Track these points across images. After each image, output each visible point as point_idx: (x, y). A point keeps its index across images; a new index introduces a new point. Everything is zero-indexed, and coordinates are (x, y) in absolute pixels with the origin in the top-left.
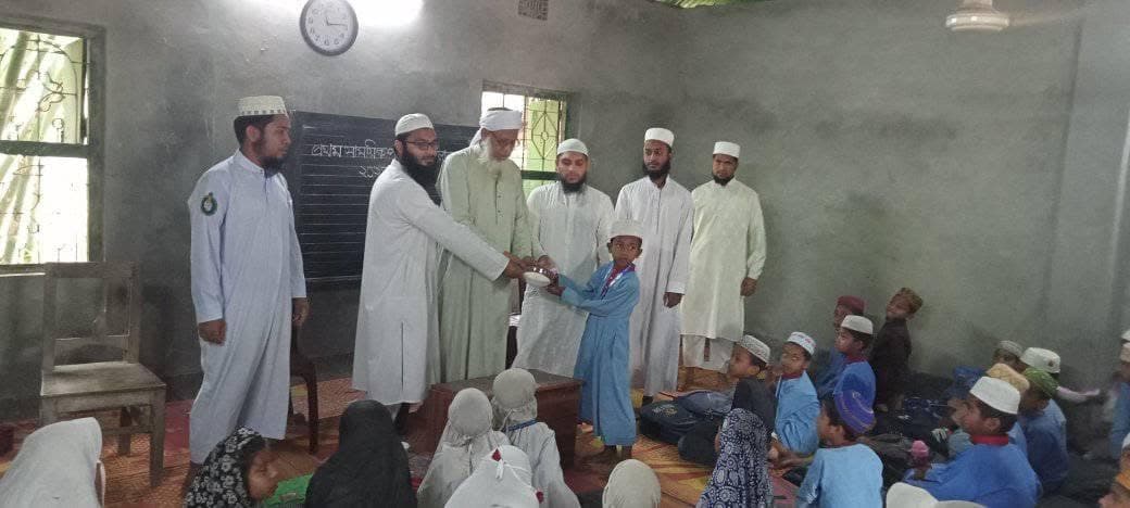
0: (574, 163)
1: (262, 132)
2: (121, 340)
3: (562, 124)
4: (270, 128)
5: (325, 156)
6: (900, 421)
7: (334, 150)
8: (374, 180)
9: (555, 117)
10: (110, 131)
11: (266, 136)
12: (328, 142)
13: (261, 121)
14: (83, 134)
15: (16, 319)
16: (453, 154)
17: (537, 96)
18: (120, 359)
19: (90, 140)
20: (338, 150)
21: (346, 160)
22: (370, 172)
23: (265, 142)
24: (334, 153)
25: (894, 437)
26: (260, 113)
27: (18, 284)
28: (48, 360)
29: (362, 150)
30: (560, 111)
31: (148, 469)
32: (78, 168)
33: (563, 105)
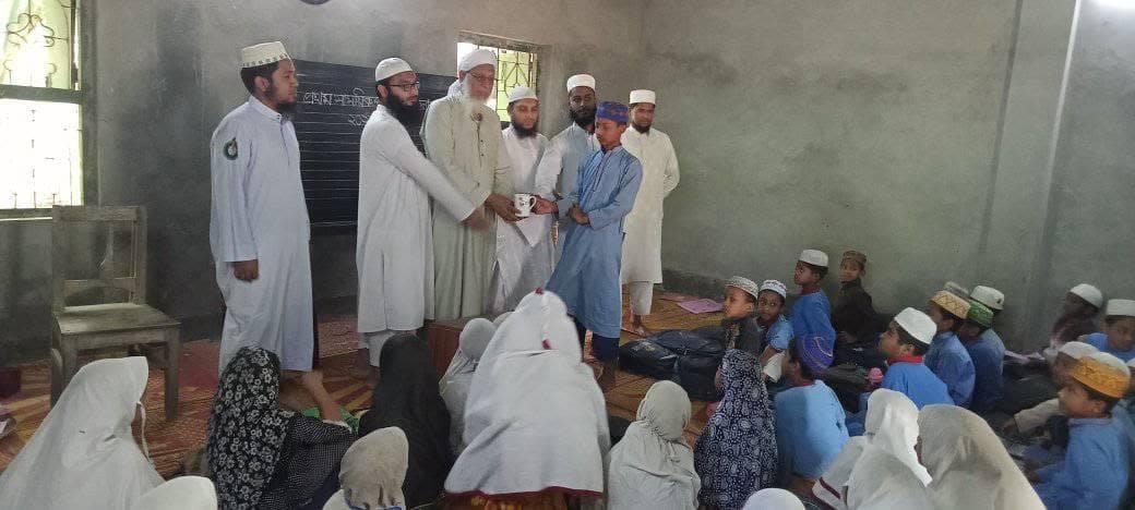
0: (529, 109)
1: (271, 81)
2: (128, 283)
3: (533, 76)
4: (277, 76)
5: (316, 105)
6: (855, 352)
7: (325, 98)
8: (362, 128)
9: (525, 69)
10: (102, 78)
11: (275, 84)
12: (318, 89)
13: (267, 70)
14: (74, 79)
15: (16, 265)
16: (437, 101)
17: (510, 48)
18: (127, 301)
19: (84, 85)
20: (328, 97)
21: (337, 107)
22: (359, 121)
23: (276, 89)
24: (325, 101)
25: (851, 367)
26: (265, 63)
27: (17, 228)
28: (57, 302)
29: (351, 98)
30: (530, 63)
31: (163, 405)
32: (70, 113)
33: (534, 57)
